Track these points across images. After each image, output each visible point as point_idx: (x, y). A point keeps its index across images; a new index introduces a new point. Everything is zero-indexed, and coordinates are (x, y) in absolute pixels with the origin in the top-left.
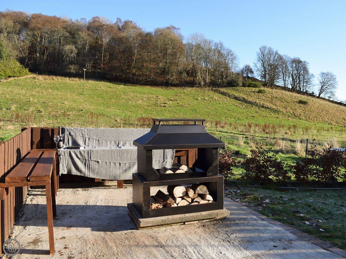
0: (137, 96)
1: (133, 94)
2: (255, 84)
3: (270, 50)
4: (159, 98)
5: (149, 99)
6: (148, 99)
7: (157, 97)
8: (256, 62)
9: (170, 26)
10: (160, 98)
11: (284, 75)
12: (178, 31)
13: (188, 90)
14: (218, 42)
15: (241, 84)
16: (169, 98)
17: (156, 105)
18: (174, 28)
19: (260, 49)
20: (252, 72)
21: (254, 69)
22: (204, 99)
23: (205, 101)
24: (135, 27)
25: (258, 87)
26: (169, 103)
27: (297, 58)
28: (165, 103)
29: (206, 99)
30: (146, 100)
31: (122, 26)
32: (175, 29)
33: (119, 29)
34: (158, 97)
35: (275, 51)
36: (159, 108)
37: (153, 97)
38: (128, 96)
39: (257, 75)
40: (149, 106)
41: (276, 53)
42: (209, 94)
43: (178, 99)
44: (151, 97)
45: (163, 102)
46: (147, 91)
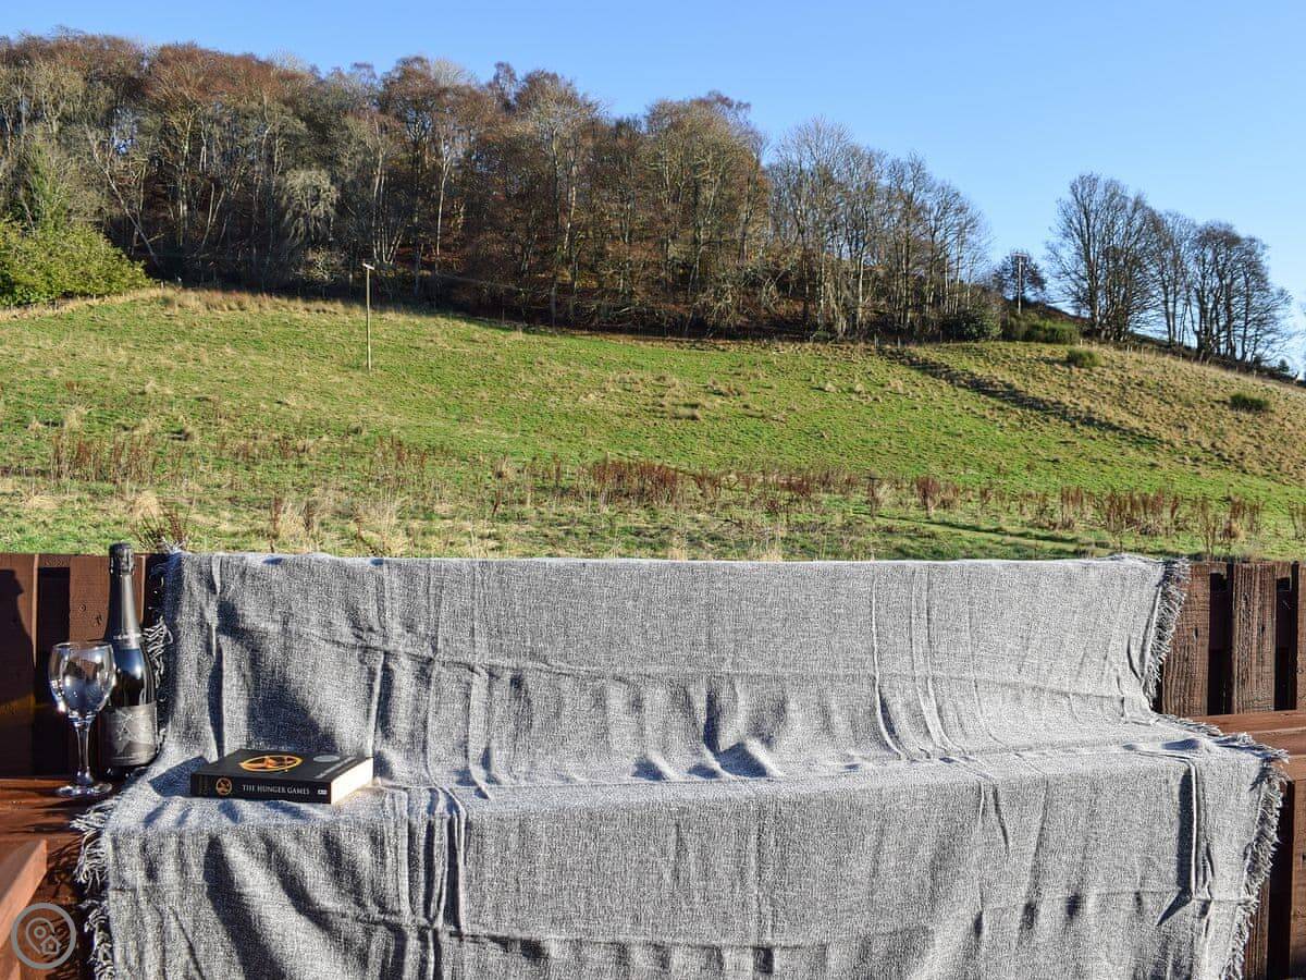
0: (579, 375)
1: (562, 368)
2: (1053, 330)
3: (1113, 192)
4: (668, 383)
5: (628, 387)
6: (625, 390)
7: (658, 380)
8: (1055, 240)
9: (710, 94)
10: (674, 385)
11: (1167, 296)
12: (741, 116)
13: (783, 352)
14: (904, 158)
15: (997, 330)
16: (710, 383)
17: (656, 410)
18: (725, 101)
19: (1074, 189)
20: (1038, 281)
21: (1045, 268)
22: (851, 390)
23: (854, 397)
24: (569, 100)
26: (707, 404)
28: (695, 406)
29: (858, 388)
30: (616, 393)
31: (519, 97)
32: (730, 106)
33: (507, 106)
34: (663, 378)
35: (1131, 195)
36: (669, 426)
37: (642, 380)
38: (543, 374)
39: (1059, 294)
40: (628, 415)
41: (1138, 205)
42: (869, 367)
43: (743, 389)
44: (638, 381)
45: (687, 401)
46: (617, 357)
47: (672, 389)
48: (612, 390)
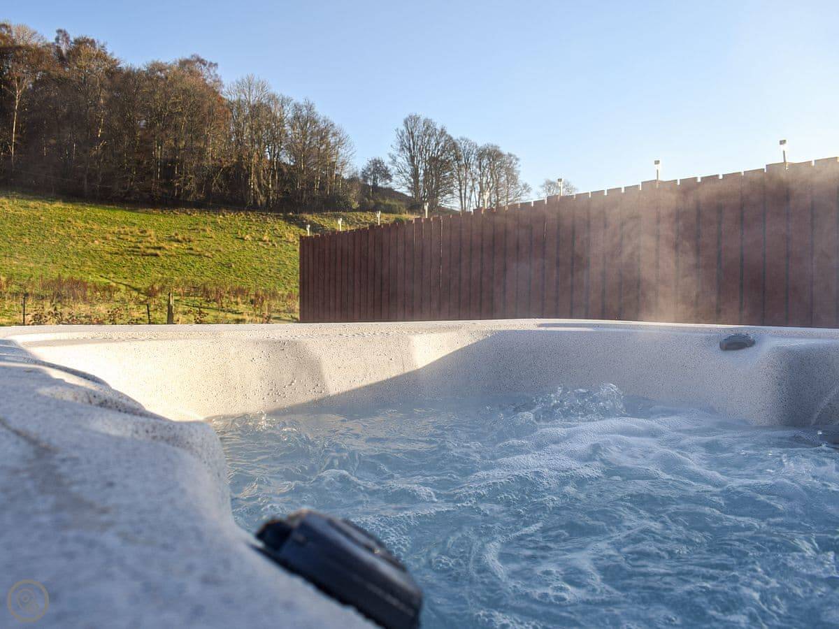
0: (92, 229)
1: (83, 224)
2: (390, 205)
3: (428, 125)
4: (148, 234)
5: (121, 236)
6: (119, 238)
7: (142, 232)
8: (395, 153)
10: (150, 235)
11: (461, 186)
12: (212, 71)
13: (224, 218)
14: (302, 102)
15: (356, 205)
16: (173, 234)
17: (134, 251)
18: (202, 62)
20: (387, 175)
22: (260, 240)
23: (260, 243)
25: (396, 213)
26: (167, 247)
27: (492, 146)
28: (159, 248)
29: (265, 238)
30: (113, 240)
32: (205, 65)
33: (61, 58)
34: (145, 232)
36: (139, 261)
37: (131, 232)
38: (69, 228)
39: (400, 184)
40: (117, 253)
41: (443, 133)
42: (277, 226)
43: (192, 238)
44: (129, 232)
45: (156, 245)
46: (121, 218)
47: (149, 238)
48: (110, 238)
